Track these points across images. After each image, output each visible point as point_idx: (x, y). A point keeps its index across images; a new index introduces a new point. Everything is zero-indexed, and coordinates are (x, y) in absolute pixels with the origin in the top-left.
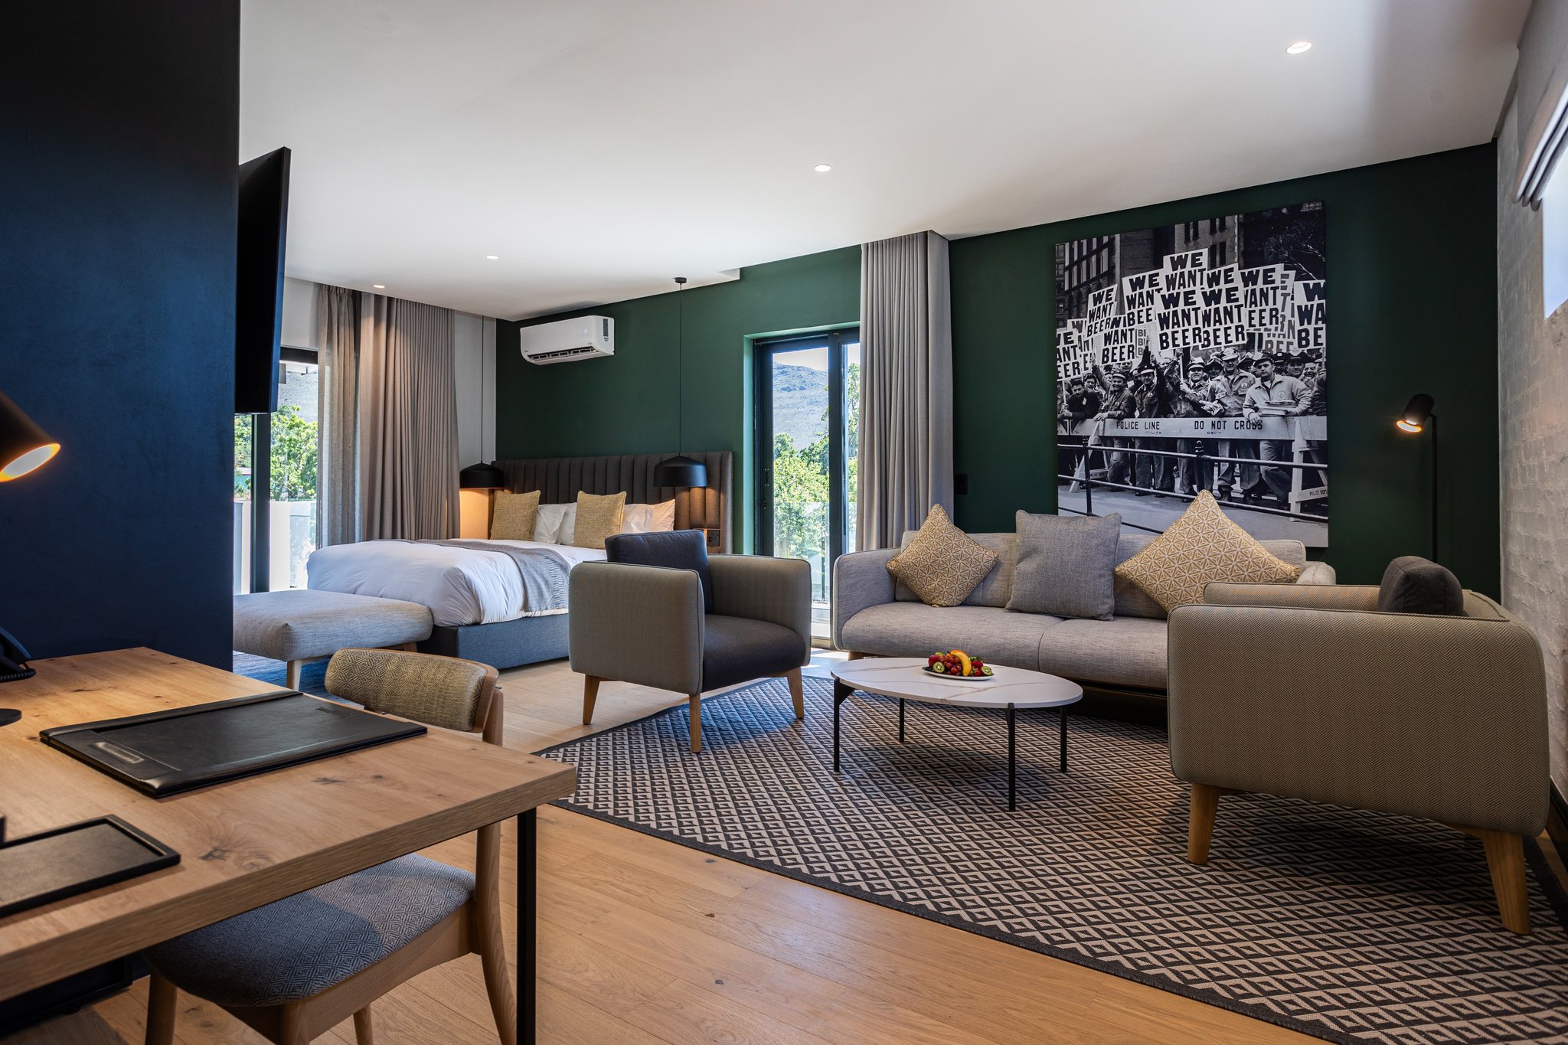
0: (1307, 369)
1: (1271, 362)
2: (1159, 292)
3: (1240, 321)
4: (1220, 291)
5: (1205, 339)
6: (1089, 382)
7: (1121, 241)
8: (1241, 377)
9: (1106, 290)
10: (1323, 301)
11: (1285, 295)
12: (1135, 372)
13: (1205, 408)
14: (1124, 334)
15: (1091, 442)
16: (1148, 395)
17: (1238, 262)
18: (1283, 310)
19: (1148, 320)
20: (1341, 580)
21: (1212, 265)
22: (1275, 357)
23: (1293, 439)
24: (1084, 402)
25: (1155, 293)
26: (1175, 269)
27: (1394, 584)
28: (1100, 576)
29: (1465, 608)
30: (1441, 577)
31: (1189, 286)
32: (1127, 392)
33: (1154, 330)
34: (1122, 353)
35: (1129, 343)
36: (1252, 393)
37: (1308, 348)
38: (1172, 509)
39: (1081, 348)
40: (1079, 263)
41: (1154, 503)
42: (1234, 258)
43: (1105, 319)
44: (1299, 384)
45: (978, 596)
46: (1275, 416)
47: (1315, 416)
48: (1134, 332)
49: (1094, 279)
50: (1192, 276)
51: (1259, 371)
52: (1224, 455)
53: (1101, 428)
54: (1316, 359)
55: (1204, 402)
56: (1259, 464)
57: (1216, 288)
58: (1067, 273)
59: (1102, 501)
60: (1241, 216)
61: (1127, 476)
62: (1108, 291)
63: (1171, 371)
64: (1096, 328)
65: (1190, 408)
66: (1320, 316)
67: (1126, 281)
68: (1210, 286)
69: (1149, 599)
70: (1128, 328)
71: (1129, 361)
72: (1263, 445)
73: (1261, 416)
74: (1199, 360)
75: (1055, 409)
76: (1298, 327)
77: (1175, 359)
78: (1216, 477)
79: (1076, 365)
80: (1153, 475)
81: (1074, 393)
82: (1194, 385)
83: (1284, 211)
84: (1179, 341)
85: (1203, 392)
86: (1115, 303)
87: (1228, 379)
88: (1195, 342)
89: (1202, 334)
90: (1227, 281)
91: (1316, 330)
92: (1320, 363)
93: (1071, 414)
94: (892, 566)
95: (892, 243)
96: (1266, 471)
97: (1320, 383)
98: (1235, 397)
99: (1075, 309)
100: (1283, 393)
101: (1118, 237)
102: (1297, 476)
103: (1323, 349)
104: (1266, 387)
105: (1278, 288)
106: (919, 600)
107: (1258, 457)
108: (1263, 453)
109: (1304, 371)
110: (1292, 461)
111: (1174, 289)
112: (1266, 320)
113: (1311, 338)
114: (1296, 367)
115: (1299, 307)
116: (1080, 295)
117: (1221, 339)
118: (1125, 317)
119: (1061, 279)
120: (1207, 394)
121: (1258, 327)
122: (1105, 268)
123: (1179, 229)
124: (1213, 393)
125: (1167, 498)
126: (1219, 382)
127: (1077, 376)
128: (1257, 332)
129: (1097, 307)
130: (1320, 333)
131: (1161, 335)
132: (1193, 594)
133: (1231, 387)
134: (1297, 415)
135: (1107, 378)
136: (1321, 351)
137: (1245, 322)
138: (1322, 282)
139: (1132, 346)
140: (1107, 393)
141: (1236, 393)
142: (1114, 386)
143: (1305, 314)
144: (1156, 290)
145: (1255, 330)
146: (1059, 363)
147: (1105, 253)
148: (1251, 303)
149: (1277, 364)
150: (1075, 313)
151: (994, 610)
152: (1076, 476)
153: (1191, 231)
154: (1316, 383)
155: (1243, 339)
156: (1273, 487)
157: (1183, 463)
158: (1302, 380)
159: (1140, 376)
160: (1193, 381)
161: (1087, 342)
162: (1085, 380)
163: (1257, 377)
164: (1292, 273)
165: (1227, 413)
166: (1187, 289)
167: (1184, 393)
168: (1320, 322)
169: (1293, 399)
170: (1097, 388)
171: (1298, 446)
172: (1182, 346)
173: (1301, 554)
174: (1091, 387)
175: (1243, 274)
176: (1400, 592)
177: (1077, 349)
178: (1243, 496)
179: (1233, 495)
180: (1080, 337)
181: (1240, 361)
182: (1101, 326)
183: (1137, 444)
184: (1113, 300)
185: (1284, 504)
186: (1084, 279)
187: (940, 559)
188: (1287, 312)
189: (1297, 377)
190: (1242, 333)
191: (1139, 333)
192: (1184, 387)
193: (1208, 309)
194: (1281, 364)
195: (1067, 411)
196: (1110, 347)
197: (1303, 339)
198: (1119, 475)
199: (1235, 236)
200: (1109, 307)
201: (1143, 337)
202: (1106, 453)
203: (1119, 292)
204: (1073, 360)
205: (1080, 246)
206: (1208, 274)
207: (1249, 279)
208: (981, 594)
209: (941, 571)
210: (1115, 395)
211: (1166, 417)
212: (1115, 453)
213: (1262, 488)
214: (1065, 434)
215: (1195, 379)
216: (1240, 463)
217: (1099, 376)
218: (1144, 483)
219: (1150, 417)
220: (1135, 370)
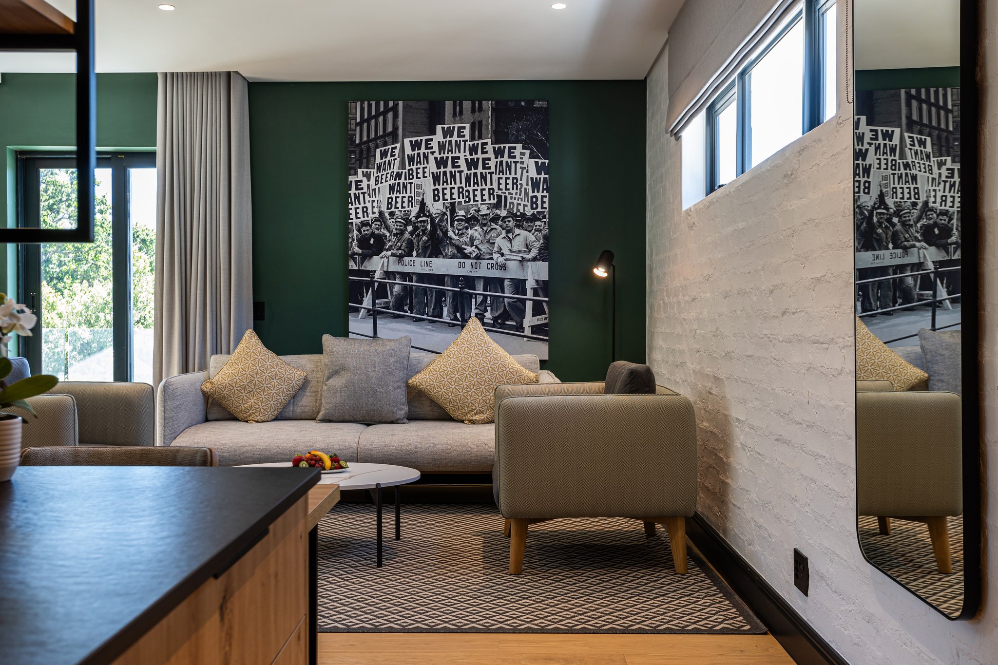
0: (536, 226)
1: (513, 219)
2: (433, 155)
3: (492, 185)
4: (478, 159)
5: (467, 197)
6: (376, 225)
7: (404, 107)
8: (492, 229)
9: (390, 147)
10: (547, 176)
11: (522, 168)
12: (413, 219)
13: (466, 251)
14: (405, 186)
15: (377, 275)
16: (424, 238)
17: (491, 138)
18: (521, 180)
19: (424, 177)
21: (473, 138)
22: (515, 215)
24: (372, 242)
25: (430, 155)
26: (445, 137)
28: (398, 388)
31: (455, 153)
32: (407, 235)
33: (428, 185)
34: (403, 202)
35: (409, 194)
36: (500, 242)
37: (537, 210)
38: (441, 333)
39: (369, 195)
40: (368, 121)
41: (427, 327)
42: (488, 135)
43: (390, 172)
44: (532, 238)
45: (289, 412)
46: (515, 260)
47: (541, 262)
48: (413, 185)
49: (381, 137)
50: (458, 145)
51: (505, 225)
52: (479, 290)
53: (386, 264)
54: (542, 219)
55: (466, 247)
56: (504, 297)
57: (475, 157)
58: (358, 128)
59: (385, 326)
60: (493, 102)
61: (406, 305)
62: (393, 148)
63: (441, 220)
64: (382, 179)
65: (455, 251)
66: (545, 187)
67: (407, 141)
68: (471, 155)
69: (433, 403)
70: (408, 181)
71: (409, 209)
72: (506, 283)
73: (505, 260)
74: (462, 213)
75: (346, 246)
76: (531, 194)
77: (444, 210)
78: (473, 307)
79: (365, 209)
80: (426, 305)
81: (363, 233)
82: (459, 233)
83: (523, 103)
84: (448, 197)
85: (465, 239)
86: (398, 159)
87: (483, 229)
88: (459, 198)
89: (464, 192)
90: (483, 153)
91: (543, 197)
92: (545, 222)
93: (360, 251)
94: (207, 387)
96: (509, 303)
97: (545, 237)
98: (487, 244)
99: (365, 161)
100: (522, 244)
101: (401, 103)
102: (529, 305)
103: (547, 212)
104: (509, 238)
105: (518, 162)
106: (234, 418)
107: (503, 292)
108: (507, 289)
109: (534, 228)
110: (526, 295)
111: (444, 153)
112: (510, 186)
113: (540, 203)
114: (529, 224)
115: (532, 179)
116: (369, 148)
117: (478, 198)
118: (406, 172)
119: (354, 132)
120: (468, 241)
121: (504, 191)
122: (390, 129)
123: (449, 105)
124: (472, 239)
125: (438, 323)
126: (476, 232)
127: (366, 218)
128: (503, 195)
129: (383, 161)
130: (545, 199)
131: (434, 190)
132: (469, 398)
133: (485, 237)
134: (530, 261)
135: (391, 222)
136: (545, 213)
137: (495, 186)
138: (547, 161)
139: (411, 197)
140: (391, 234)
141: (488, 242)
142: (396, 229)
143: (535, 185)
144: (431, 153)
145: (502, 193)
146: (350, 206)
147: (390, 115)
148: (500, 172)
149: (517, 221)
150: (365, 164)
151: (306, 421)
152: (363, 306)
153: (458, 108)
154: (542, 237)
155: (494, 199)
156: (513, 315)
157: (449, 296)
158: (533, 234)
159: (417, 222)
160: (457, 229)
161: (374, 190)
162: (372, 223)
163: (503, 229)
164: (528, 152)
165: (482, 257)
166: (454, 155)
167: (451, 239)
168: (545, 192)
169: (527, 248)
170: (382, 230)
171: (530, 284)
172: (449, 200)
173: (537, 364)
174: (377, 229)
175: (494, 148)
177: (366, 195)
178: (492, 322)
179: (486, 321)
180: (368, 185)
181: (491, 216)
182: (387, 177)
183: (415, 278)
184: (396, 157)
185: (520, 328)
186: (373, 136)
187: (256, 379)
188: (524, 182)
189: (530, 231)
190: (493, 194)
191: (417, 186)
192: (450, 234)
193: (469, 172)
194: (519, 221)
195: (357, 248)
196: (394, 196)
197: (534, 203)
198: (399, 306)
199: (489, 117)
200: (393, 162)
201: (420, 191)
202: (389, 285)
203: (401, 151)
204: (362, 205)
205: (370, 106)
206: (469, 145)
207: (498, 153)
208: (292, 409)
209: (258, 390)
210: (397, 237)
211: (437, 257)
212: (396, 286)
213: (505, 316)
214: (355, 268)
215: (459, 228)
216: (491, 296)
217: (384, 220)
218: (420, 311)
219: (425, 257)
220: (414, 217)
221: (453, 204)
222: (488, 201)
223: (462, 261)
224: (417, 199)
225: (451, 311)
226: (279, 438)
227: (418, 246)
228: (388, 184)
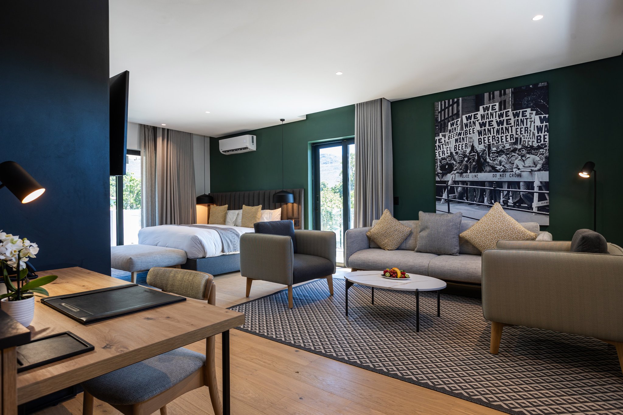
0: (541, 152)
1: (525, 149)
3: (512, 132)
4: (504, 120)
6: (449, 159)
7: (462, 100)
8: (512, 156)
9: (455, 121)
10: (547, 124)
11: (531, 122)
12: (468, 154)
13: (497, 169)
14: (463, 139)
15: (449, 183)
16: (473, 164)
17: (511, 108)
18: (530, 128)
19: (473, 133)
20: (555, 239)
21: (500, 109)
22: (527, 147)
23: (534, 181)
24: (447, 167)
25: (476, 122)
26: (484, 111)
27: (578, 241)
28: (454, 238)
29: (608, 250)
30: (598, 238)
31: (490, 119)
32: (464, 163)
33: (476, 137)
34: (462, 147)
35: (465, 142)
36: (517, 162)
38: (483, 210)
39: (445, 145)
40: (444, 110)
41: (475, 208)
42: (509, 106)
43: (455, 133)
44: (537, 158)
46: (527, 171)
47: (544, 171)
48: (467, 138)
49: (451, 116)
50: (492, 114)
51: (520, 153)
52: (505, 188)
53: (454, 177)
54: (544, 148)
55: (497, 166)
56: (520, 192)
57: (502, 119)
58: (439, 114)
59: (454, 207)
60: (512, 89)
61: (465, 197)
62: (457, 121)
63: (483, 154)
64: (451, 136)
65: (491, 169)
66: (546, 130)
67: (464, 117)
68: (499, 118)
69: (474, 247)
70: (465, 136)
71: (465, 150)
72: (521, 184)
73: (521, 172)
74: (495, 149)
75: (435, 170)
76: (536, 135)
77: (485, 149)
78: (502, 197)
79: (443, 152)
81: (443, 163)
82: (493, 159)
83: (531, 86)
84: (486, 141)
85: (496, 162)
86: (460, 126)
87: (507, 156)
88: (493, 141)
89: (496, 138)
90: (506, 116)
91: (544, 136)
92: (546, 150)
93: (441, 172)
94: (368, 234)
95: (367, 103)
96: (523, 194)
97: (546, 158)
98: (510, 164)
99: (443, 129)
100: (530, 162)
101: (461, 99)
103: (547, 144)
104: (523, 160)
105: (528, 118)
106: (379, 248)
107: (519, 189)
108: (521, 187)
109: (539, 153)
110: (534, 190)
111: (484, 120)
112: (523, 132)
113: (542, 139)
114: (536, 151)
115: (537, 126)
116: (445, 123)
117: (504, 140)
118: (463, 132)
119: (437, 116)
120: (498, 163)
121: (519, 135)
122: (455, 112)
123: (486, 95)
124: (501, 162)
126: (503, 158)
127: (444, 156)
128: (519, 137)
129: (452, 128)
130: (546, 137)
131: (479, 139)
132: (492, 245)
133: (508, 160)
134: (536, 171)
135: (456, 157)
136: (546, 144)
137: (514, 133)
138: (547, 116)
139: (467, 144)
140: (456, 163)
141: (510, 163)
142: (459, 160)
143: (539, 129)
144: (477, 120)
145: (518, 136)
146: (436, 151)
147: (455, 105)
148: (517, 125)
149: (527, 150)
150: (443, 131)
151: (410, 251)
152: (444, 197)
153: (492, 96)
154: (544, 158)
155: (513, 140)
156: (526, 201)
157: (488, 192)
158: (538, 157)
159: (470, 156)
160: (492, 157)
161: (448, 142)
162: (447, 158)
163: (519, 155)
164: (534, 112)
165: (506, 171)
167: (488, 163)
168: (546, 132)
169: (535, 164)
170: (452, 161)
171: (537, 184)
172: (487, 143)
173: (538, 228)
174: (450, 161)
175: (513, 113)
176: (580, 244)
177: (444, 145)
178: (513, 205)
179: (509, 204)
180: (445, 140)
181: (512, 149)
182: (454, 136)
183: (469, 184)
184: (459, 125)
185: (530, 207)
186: (447, 116)
187: (388, 231)
188: (532, 129)
189: (536, 155)
190: (513, 137)
191: (470, 138)
192: (488, 160)
193: (498, 128)
194: (529, 150)
195: (439, 171)
196: (457, 144)
197: (538, 139)
198: (461, 196)
199: (510, 97)
200: (457, 128)
201: (471, 140)
202: (456, 187)
203: (461, 122)
204: (442, 150)
205: (445, 103)
206: (499, 113)
207: (516, 115)
208: (405, 245)
209: (388, 236)
210: (459, 164)
211: (481, 172)
212: (459, 187)
213: (521, 201)
214: (439, 180)
215: (493, 157)
216: (512, 191)
217: (453, 156)
218: (472, 200)
219: (474, 173)
220: (468, 153)
221: (489, 145)
222: (510, 141)
223: (495, 173)
224: (470, 145)
225: (489, 199)
226: (393, 258)
227: (471, 167)
228: (454, 138)
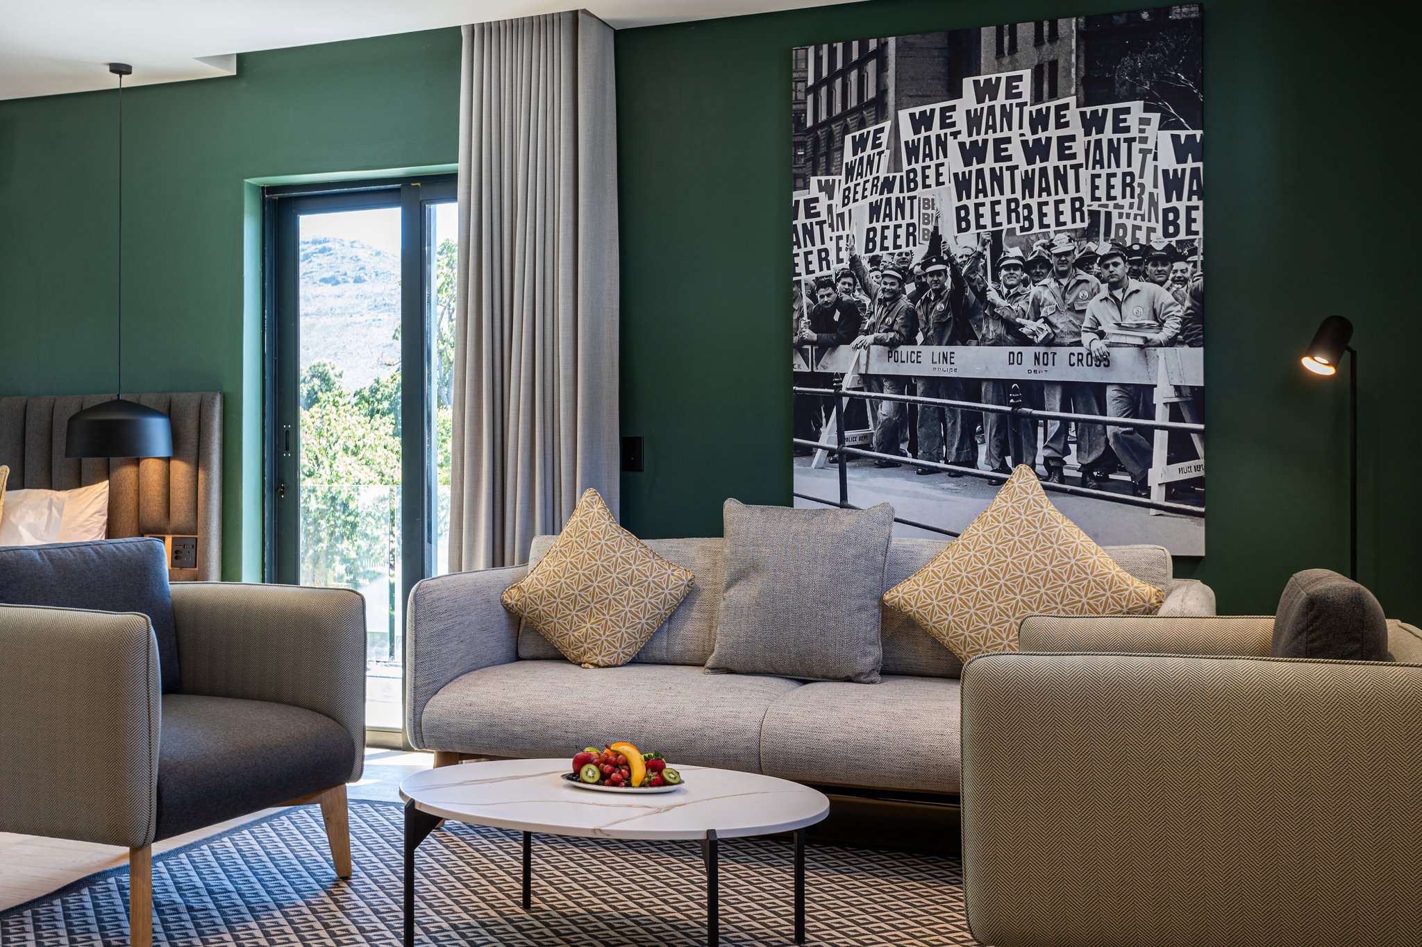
0: (1176, 272)
1: (1124, 259)
2: (956, 138)
3: (1077, 190)
4: (1049, 139)
5: (1025, 219)
6: (844, 284)
7: (898, 49)
8: (1079, 282)
9: (872, 129)
10: (1199, 165)
11: (1144, 152)
12: (918, 269)
13: (1025, 330)
14: (900, 205)
15: (847, 383)
16: (938, 307)
17: (1076, 94)
18: (1141, 177)
19: (939, 184)
21: (1037, 98)
22: (1130, 251)
24: (836, 317)
25: (950, 138)
26: (980, 100)
27: (1294, 614)
28: (860, 610)
31: (1002, 130)
32: (904, 302)
33: (946, 200)
34: (896, 237)
35: (908, 220)
36: (1097, 308)
38: (973, 497)
39: (831, 225)
40: (829, 82)
41: (948, 486)
42: (1070, 88)
43: (871, 178)
44: (1166, 297)
46: (1128, 345)
47: (1186, 348)
48: (916, 202)
49: (854, 111)
50: (1006, 114)
51: (1106, 273)
52: (1053, 409)
53: (863, 361)
54: (1189, 256)
55: (1023, 321)
56: (1105, 423)
57: (1042, 135)
58: (810, 98)
59: (862, 483)
60: (1081, 20)
61: (903, 442)
62: (877, 132)
63: (973, 269)
64: (856, 193)
65: (1001, 330)
66: (1194, 188)
67: (904, 115)
68: (1034, 132)
69: (937, 645)
70: (906, 194)
71: (908, 250)
72: (1111, 393)
73: (1107, 346)
74: (1016, 252)
76: (1163, 205)
77: (980, 249)
78: (1040, 444)
79: (823, 255)
81: (820, 301)
82: (1009, 292)
83: (1145, 16)
84: (986, 221)
85: (1022, 304)
86: (887, 153)
87: (1060, 284)
88: (1010, 222)
89: (1020, 209)
90: (1059, 125)
91: (1190, 209)
92: (1195, 262)
93: (815, 337)
94: (512, 598)
96: (1116, 435)
97: (1195, 295)
98: (1069, 313)
99: (823, 159)
100: (1141, 309)
101: (892, 41)
102: (1161, 439)
103: (1199, 241)
104: (1116, 299)
105: (1134, 140)
106: (558, 657)
107: (1104, 413)
108: (1111, 407)
109: (1171, 275)
110: (1154, 419)
111: (978, 134)
112: (1117, 192)
113: (1182, 222)
114: (1159, 269)
115: (1165, 173)
116: (830, 135)
117: (1050, 220)
118: (902, 177)
119: (802, 107)
120: (1028, 308)
121: (1104, 201)
122: (871, 93)
123: (988, 34)
124: (1037, 305)
126: (1045, 290)
127: (825, 272)
128: (1103, 210)
129: (858, 157)
130: (1194, 214)
131: (958, 209)
132: (1003, 636)
133: (1064, 298)
134: (1160, 343)
135: (873, 278)
137: (1085, 192)
138: (1198, 134)
139: (913, 225)
140: (873, 302)
141: (1071, 309)
142: (884, 291)
143: (1173, 184)
144: (952, 134)
145: (1100, 206)
146: (795, 250)
147: (871, 67)
148: (1095, 162)
149: (1130, 262)
150: (823, 166)
151: (685, 669)
152: (821, 443)
153: (1006, 39)
154: (1187, 295)
155: (1083, 221)
156: (1126, 460)
157: (990, 423)
158: (1168, 289)
159: (925, 275)
160: (1006, 286)
161: (841, 215)
162: (838, 281)
163: (1103, 282)
164: (1156, 117)
165: (1057, 340)
166: (999, 135)
167: (993, 305)
168: (1194, 197)
170: (857, 293)
172: (990, 228)
174: (847, 292)
175: (1083, 115)
176: (1300, 625)
177: (826, 226)
178: (1080, 475)
179: (1066, 472)
180: (830, 207)
181: (1078, 256)
182: (865, 190)
183: (920, 387)
184: (884, 147)
185: (1141, 487)
186: (838, 110)
188: (1148, 180)
189: (1161, 284)
190: (1081, 209)
191: (924, 204)
192: (992, 295)
193: (1030, 168)
194: (1138, 263)
195: (808, 331)
196: (879, 226)
197: (1169, 222)
198: (890, 441)
199: (1071, 52)
200: (877, 158)
201: (930, 212)
202: (871, 402)
203: (893, 135)
204: (819, 246)
205: (832, 52)
206: (1031, 112)
207: (1092, 124)
208: (665, 644)
209: (598, 606)
210: (885, 306)
211: (964, 344)
212: (885, 403)
213: (1108, 462)
214: (805, 369)
215: (1009, 283)
216: (1077, 421)
217: (861, 273)
218: (931, 454)
219: (940, 344)
220: (918, 264)
221: (996, 236)
222: (1070, 226)
223: (1016, 349)
224: (924, 230)
225: (994, 453)
226: (617, 702)
